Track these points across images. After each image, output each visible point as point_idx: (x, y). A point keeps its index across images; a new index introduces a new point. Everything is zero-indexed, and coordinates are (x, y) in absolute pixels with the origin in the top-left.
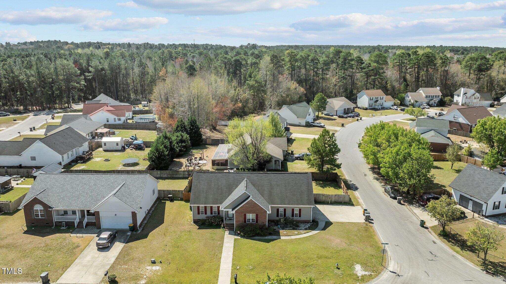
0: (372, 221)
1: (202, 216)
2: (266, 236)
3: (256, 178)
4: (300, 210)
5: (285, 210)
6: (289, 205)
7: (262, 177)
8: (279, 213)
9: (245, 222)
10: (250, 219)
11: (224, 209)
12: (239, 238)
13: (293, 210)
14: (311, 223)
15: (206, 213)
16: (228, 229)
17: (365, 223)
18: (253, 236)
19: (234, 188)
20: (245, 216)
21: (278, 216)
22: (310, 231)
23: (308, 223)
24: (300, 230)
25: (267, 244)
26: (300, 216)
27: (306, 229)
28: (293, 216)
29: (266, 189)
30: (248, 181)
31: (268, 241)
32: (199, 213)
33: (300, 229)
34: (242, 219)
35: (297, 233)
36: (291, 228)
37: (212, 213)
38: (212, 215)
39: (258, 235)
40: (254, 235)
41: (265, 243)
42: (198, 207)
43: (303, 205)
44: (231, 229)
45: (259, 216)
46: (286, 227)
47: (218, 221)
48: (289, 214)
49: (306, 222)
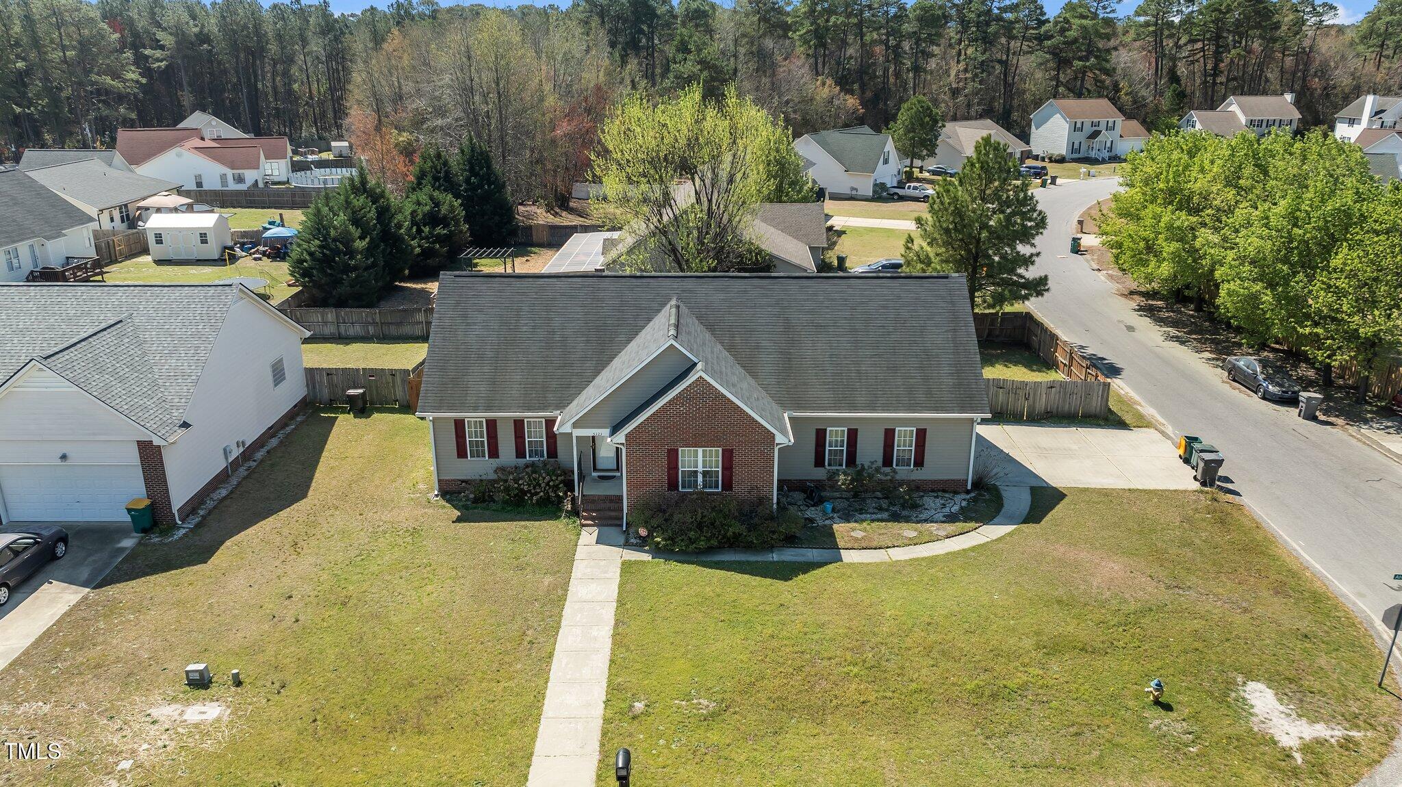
0: (1230, 486)
1: (478, 467)
2: (771, 548)
3: (722, 296)
4: (921, 435)
5: (853, 435)
6: (874, 410)
7: (745, 292)
8: (827, 448)
9: (673, 485)
10: (696, 472)
11: (575, 425)
12: (646, 557)
13: (889, 434)
14: (968, 492)
15: (494, 453)
16: (593, 519)
17: (1202, 492)
18: (710, 550)
19: (622, 338)
20: (673, 456)
21: (819, 461)
22: (973, 525)
23: (956, 493)
24: (926, 521)
25: (779, 584)
26: (919, 463)
27: (951, 518)
28: (887, 461)
29: (764, 343)
30: (683, 309)
31: (786, 572)
32: (461, 453)
33: (923, 516)
34: (659, 474)
35: (915, 534)
36: (885, 515)
37: (520, 453)
38: (521, 461)
39: (733, 543)
40: (714, 542)
41: (768, 581)
42: (459, 425)
43: (937, 410)
44: (611, 518)
45: (736, 459)
46: (861, 511)
47: (548, 484)
48: (870, 451)
49: (944, 491)
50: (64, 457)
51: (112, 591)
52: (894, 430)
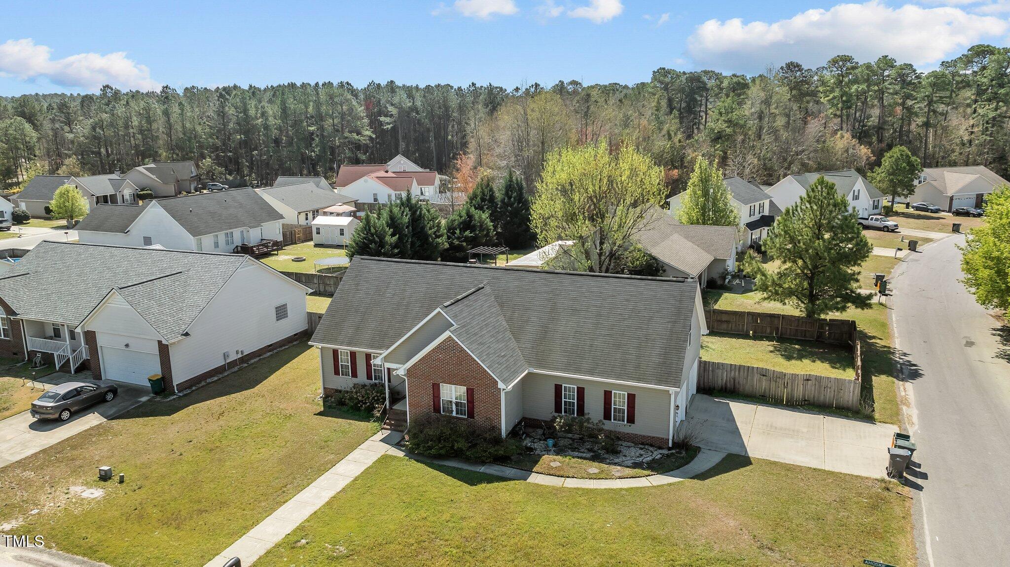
0: (919, 481)
1: (344, 382)
2: (483, 463)
3: (516, 283)
4: (631, 398)
5: (581, 392)
6: (592, 374)
7: (533, 282)
8: (563, 399)
9: (437, 409)
10: (451, 402)
11: (385, 360)
12: (401, 454)
13: (608, 395)
14: (669, 449)
15: (355, 375)
16: (391, 425)
17: (883, 480)
18: (439, 457)
20: (436, 388)
21: (558, 409)
22: (649, 473)
23: (660, 448)
24: (615, 464)
25: (465, 487)
26: (631, 420)
27: (636, 465)
28: (607, 416)
29: (533, 319)
31: (472, 480)
32: (337, 373)
33: (617, 460)
34: (427, 400)
35: (596, 471)
36: (589, 455)
38: (370, 381)
39: (457, 455)
40: (443, 452)
41: (459, 483)
42: (335, 352)
43: (639, 380)
44: (402, 426)
45: (476, 397)
46: (574, 450)
48: (594, 407)
49: (651, 445)
50: (127, 346)
51: (114, 423)
52: (611, 392)
